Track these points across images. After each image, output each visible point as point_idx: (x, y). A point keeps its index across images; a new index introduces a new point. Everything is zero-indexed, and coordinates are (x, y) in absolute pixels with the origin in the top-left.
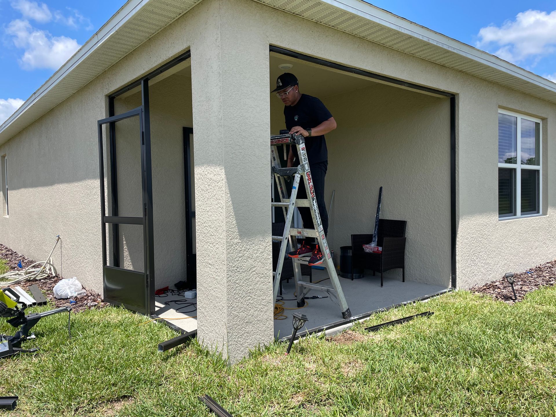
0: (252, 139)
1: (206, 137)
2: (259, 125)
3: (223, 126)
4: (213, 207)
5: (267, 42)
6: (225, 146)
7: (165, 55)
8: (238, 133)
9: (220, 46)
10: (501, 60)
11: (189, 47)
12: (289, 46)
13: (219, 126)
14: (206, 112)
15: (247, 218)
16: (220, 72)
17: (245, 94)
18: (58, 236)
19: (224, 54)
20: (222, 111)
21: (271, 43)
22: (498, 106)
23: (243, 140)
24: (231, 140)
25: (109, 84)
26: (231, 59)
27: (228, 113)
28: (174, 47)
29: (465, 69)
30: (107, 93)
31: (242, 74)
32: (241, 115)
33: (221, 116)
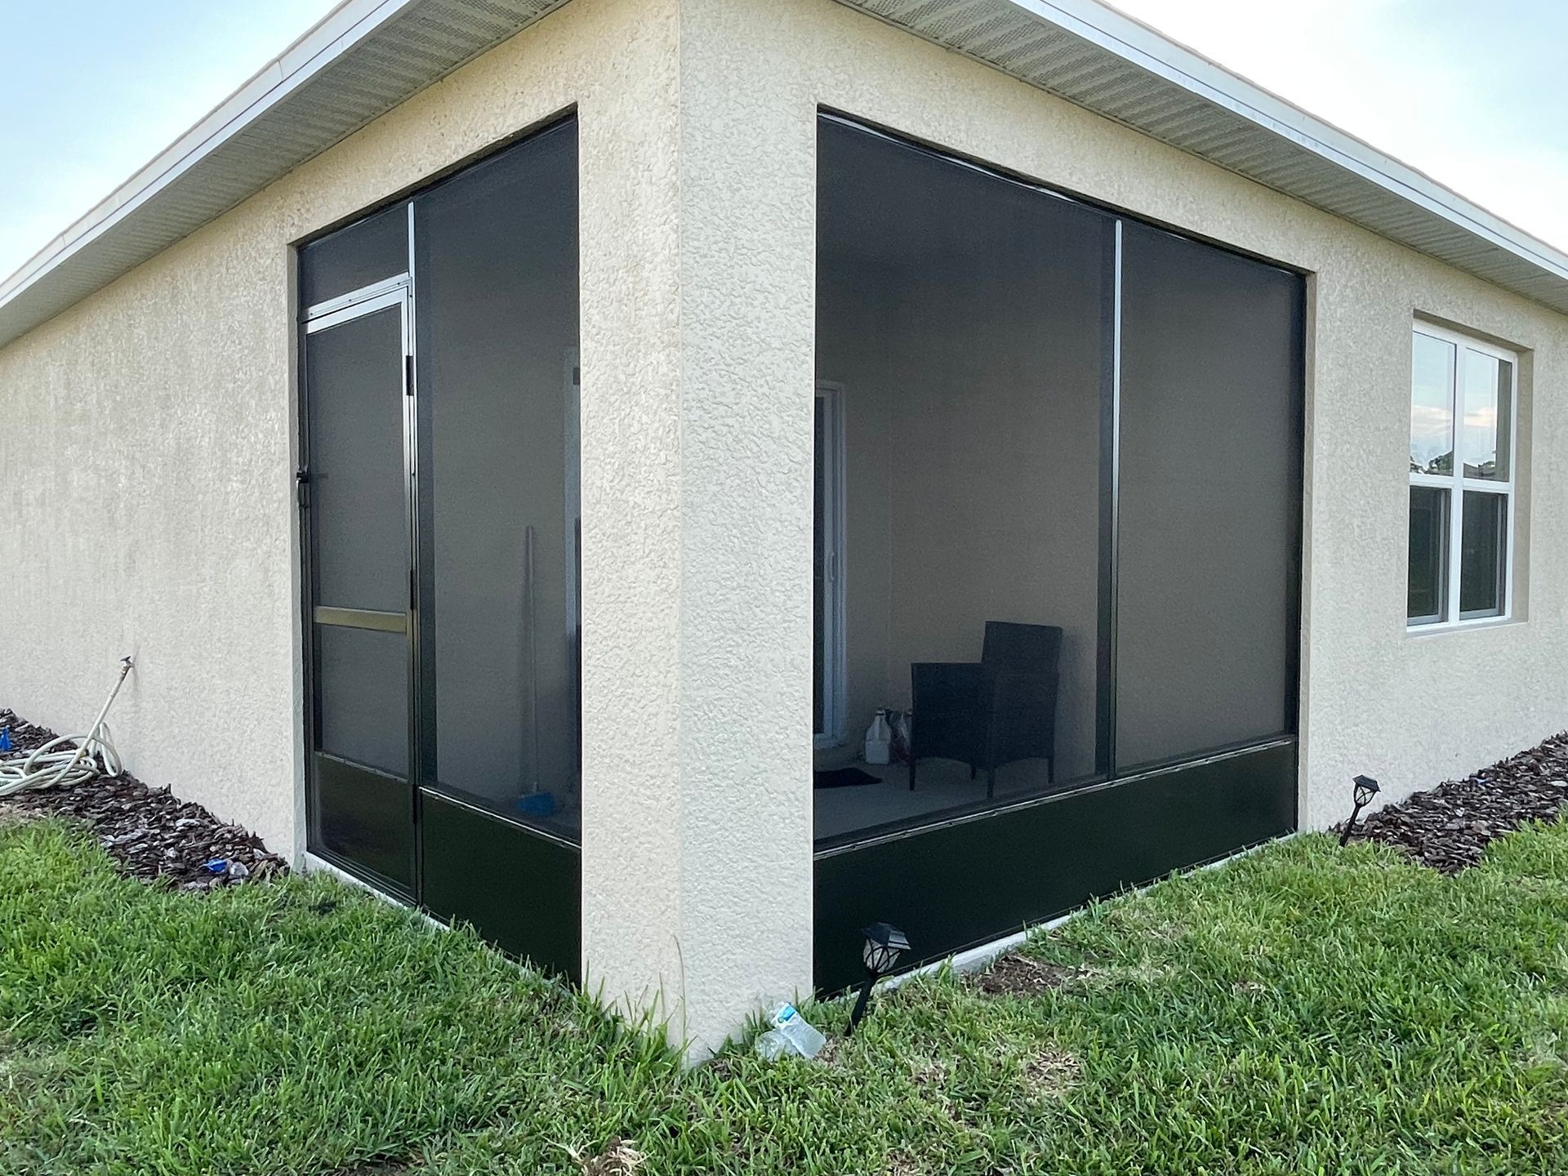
0: (762, 386)
1: (622, 378)
2: (783, 343)
3: (680, 345)
4: (639, 589)
5: (812, 99)
6: (685, 406)
7: (492, 130)
8: (724, 367)
9: (679, 104)
10: (1432, 181)
11: (575, 105)
12: (871, 113)
13: (668, 346)
14: (625, 301)
15: (745, 626)
16: (678, 183)
17: (745, 250)
18: (127, 660)
19: (689, 130)
20: (678, 300)
21: (821, 101)
22: (1412, 311)
23: (739, 387)
24: (703, 389)
25: (303, 211)
26: (709, 147)
27: (698, 306)
28: (524, 105)
29: (1335, 203)
30: (294, 239)
31: (738, 190)
32: (734, 315)
33: (676, 314)
